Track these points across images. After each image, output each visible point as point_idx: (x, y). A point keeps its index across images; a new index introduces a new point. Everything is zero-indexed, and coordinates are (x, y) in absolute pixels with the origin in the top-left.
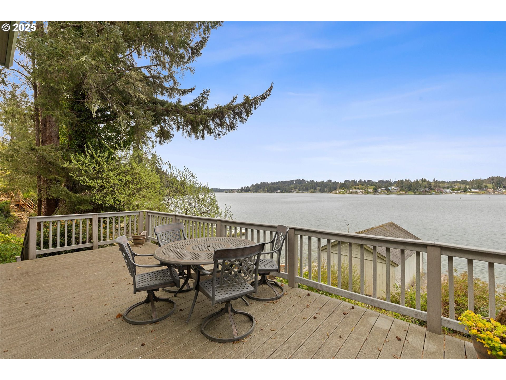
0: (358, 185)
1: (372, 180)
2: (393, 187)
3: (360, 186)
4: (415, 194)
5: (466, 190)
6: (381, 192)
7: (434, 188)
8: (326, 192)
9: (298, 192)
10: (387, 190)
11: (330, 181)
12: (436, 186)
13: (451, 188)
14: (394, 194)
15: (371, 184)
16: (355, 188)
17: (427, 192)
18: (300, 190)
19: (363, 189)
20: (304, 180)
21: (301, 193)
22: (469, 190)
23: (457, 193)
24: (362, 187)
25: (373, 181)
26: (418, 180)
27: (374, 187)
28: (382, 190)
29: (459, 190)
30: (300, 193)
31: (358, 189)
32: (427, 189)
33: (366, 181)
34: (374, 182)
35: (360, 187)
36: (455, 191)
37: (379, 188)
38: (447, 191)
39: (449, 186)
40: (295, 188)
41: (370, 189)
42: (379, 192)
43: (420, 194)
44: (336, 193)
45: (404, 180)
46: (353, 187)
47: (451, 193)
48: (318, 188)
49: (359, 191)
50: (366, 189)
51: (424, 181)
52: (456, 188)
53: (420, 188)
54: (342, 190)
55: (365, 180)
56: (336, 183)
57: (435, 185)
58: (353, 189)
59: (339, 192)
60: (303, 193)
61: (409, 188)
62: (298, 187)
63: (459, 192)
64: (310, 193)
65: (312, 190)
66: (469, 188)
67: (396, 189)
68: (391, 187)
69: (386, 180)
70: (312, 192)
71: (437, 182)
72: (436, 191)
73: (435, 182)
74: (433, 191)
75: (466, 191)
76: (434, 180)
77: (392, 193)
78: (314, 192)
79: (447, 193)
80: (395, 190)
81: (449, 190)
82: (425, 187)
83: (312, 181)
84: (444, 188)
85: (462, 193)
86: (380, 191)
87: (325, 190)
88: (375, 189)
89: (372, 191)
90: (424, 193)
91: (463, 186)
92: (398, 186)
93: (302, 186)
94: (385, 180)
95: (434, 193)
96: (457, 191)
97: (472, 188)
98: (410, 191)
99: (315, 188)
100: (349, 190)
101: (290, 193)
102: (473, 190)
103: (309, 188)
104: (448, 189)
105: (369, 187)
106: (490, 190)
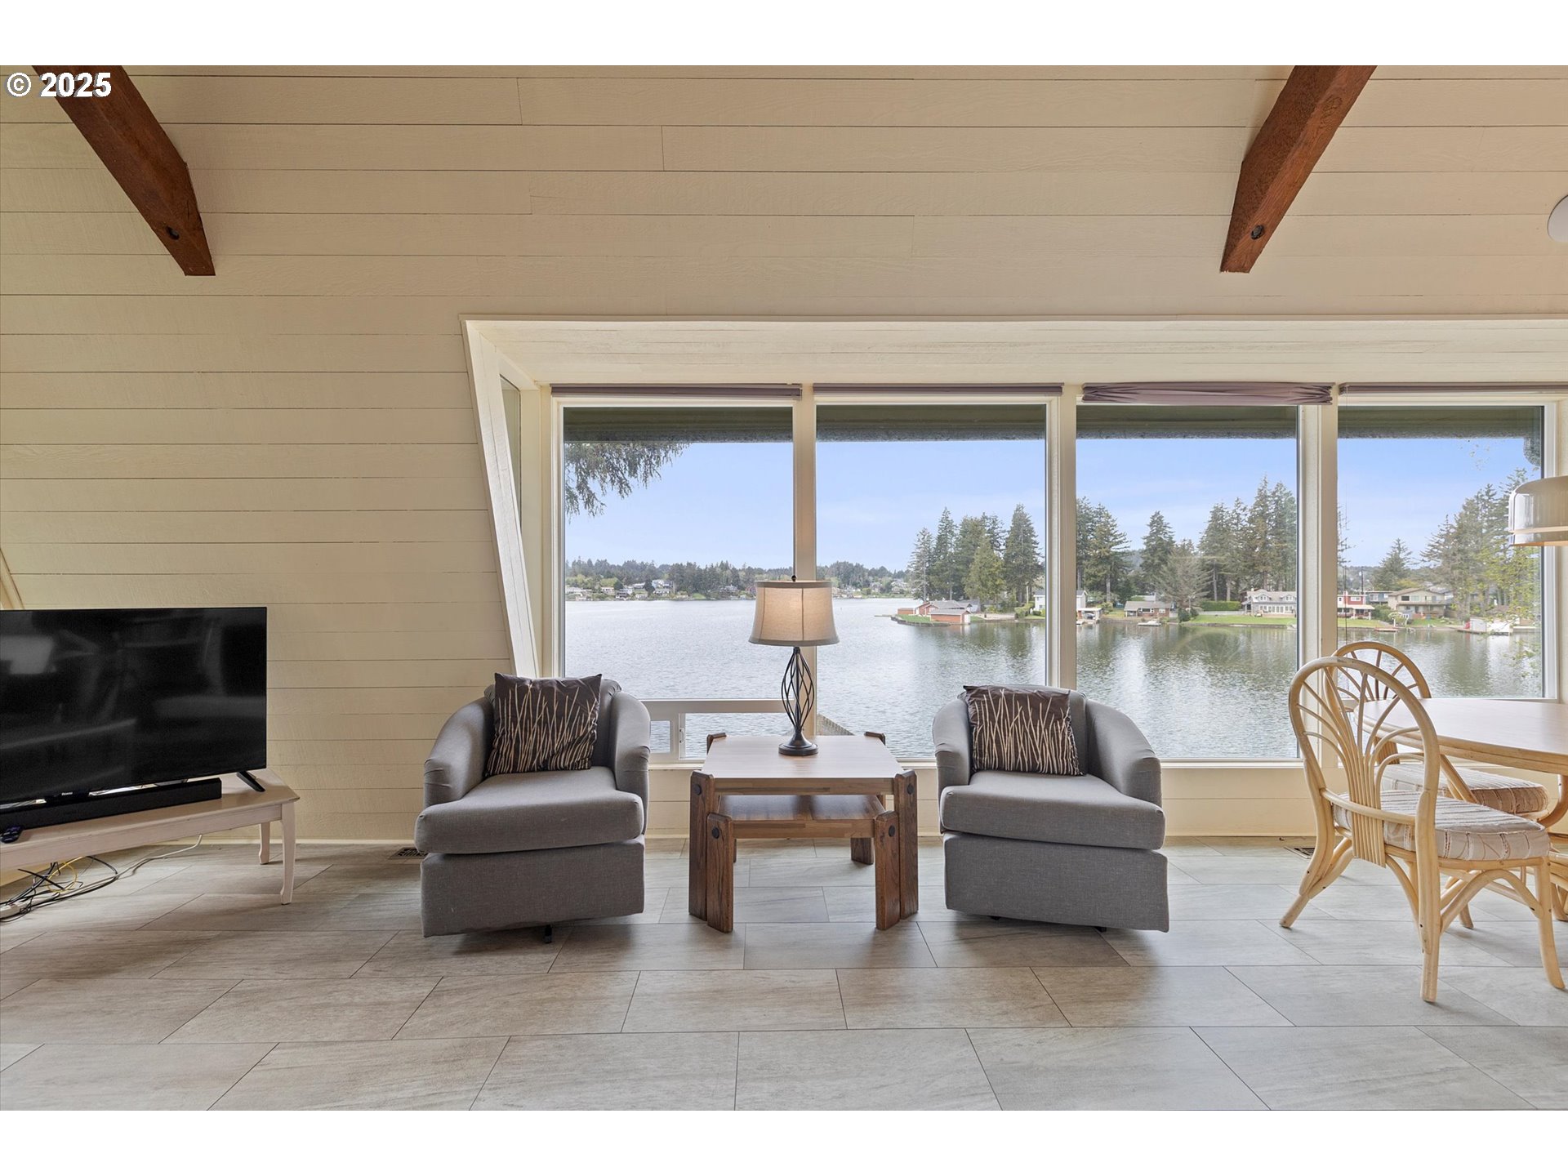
0: (576, 575)
1: (608, 561)
2: (661, 582)
3: (580, 577)
4: (708, 598)
6: (634, 594)
7: (745, 585)
10: (649, 588)
12: (748, 579)
14: (664, 599)
15: (608, 572)
16: (568, 583)
17: (732, 594)
19: (589, 585)
24: (586, 580)
25: (611, 564)
26: (714, 566)
27: (615, 580)
28: (635, 588)
32: (731, 588)
33: (594, 563)
34: (613, 566)
35: (579, 581)
37: (629, 582)
41: (606, 586)
42: (628, 595)
43: (718, 599)
45: (685, 564)
49: (578, 591)
50: (596, 587)
51: (724, 567)
53: (719, 584)
55: (590, 561)
61: (694, 586)
67: (667, 587)
68: (656, 581)
69: (642, 563)
71: (748, 571)
72: (749, 592)
73: (745, 571)
74: (742, 592)
76: (744, 566)
77: (658, 597)
80: (666, 590)
82: (727, 581)
84: (761, 585)
86: (630, 593)
88: (618, 587)
89: (611, 591)
90: (725, 596)
92: (673, 579)
94: (638, 562)
95: (744, 596)
98: (697, 591)
105: (604, 581)
106: (835, 590)
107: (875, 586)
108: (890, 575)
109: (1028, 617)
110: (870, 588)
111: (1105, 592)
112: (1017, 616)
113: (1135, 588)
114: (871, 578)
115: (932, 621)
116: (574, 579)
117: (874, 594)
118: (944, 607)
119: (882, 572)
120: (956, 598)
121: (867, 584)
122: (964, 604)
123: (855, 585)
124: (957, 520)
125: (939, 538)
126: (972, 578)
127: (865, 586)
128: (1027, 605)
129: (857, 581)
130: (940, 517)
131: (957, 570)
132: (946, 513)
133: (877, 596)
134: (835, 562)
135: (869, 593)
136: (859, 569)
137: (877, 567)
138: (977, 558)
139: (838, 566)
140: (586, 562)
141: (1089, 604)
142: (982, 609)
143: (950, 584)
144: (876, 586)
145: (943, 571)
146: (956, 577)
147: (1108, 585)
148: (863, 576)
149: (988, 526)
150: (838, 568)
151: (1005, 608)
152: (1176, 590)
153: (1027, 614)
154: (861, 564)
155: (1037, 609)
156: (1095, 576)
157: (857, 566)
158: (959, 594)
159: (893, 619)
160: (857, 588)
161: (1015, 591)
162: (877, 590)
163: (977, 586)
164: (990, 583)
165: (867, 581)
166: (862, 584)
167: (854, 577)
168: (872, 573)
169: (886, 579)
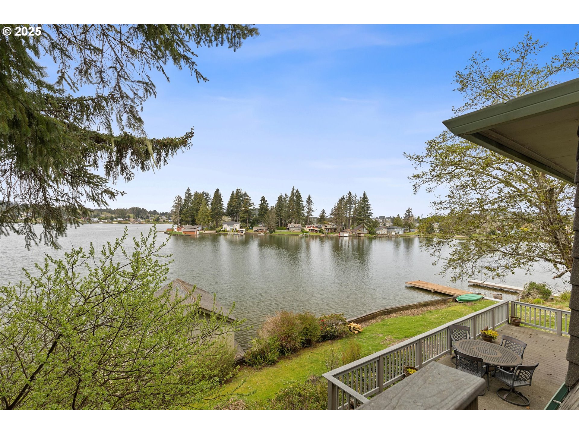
5: (112, 218)
13: (98, 217)
22: (115, 220)
23: (104, 222)
29: (106, 219)
36: (102, 220)
38: (94, 220)
39: (96, 214)
47: (98, 222)
63: (106, 221)
66: (115, 218)
72: (83, 220)
75: (113, 220)
79: (94, 222)
81: (96, 219)
84: (91, 217)
85: (109, 222)
91: (109, 215)
97: (118, 217)
102: (118, 219)
104: (95, 217)
106: (132, 220)
107: (151, 219)
108: (158, 214)
109: (221, 232)
110: (149, 219)
111: (246, 223)
112: (216, 232)
113: (256, 222)
114: (149, 215)
115: (183, 234)
117: (151, 222)
118: (187, 228)
119: (155, 212)
120: (192, 224)
121: (148, 217)
122: (196, 227)
123: (142, 218)
124: (193, 192)
125: (185, 200)
126: (199, 217)
127: (146, 218)
128: (220, 228)
129: (143, 216)
130: (186, 191)
131: (193, 213)
132: (188, 190)
133: (153, 223)
134: (132, 207)
135: (148, 222)
136: (144, 211)
137: (152, 210)
138: (201, 209)
139: (133, 209)
141: (241, 227)
142: (203, 229)
143: (190, 219)
144: (152, 218)
145: (187, 214)
146: (192, 216)
147: (248, 221)
148: (146, 214)
149: (205, 196)
150: (133, 210)
151: (212, 228)
152: (269, 223)
153: (220, 231)
154: (145, 209)
155: (223, 229)
156: (243, 217)
157: (143, 209)
158: (194, 223)
159: (165, 233)
160: (143, 219)
161: (215, 222)
163: (201, 220)
164: (206, 219)
165: (148, 216)
166: (145, 217)
167: (141, 214)
168: (150, 213)
169: (157, 216)
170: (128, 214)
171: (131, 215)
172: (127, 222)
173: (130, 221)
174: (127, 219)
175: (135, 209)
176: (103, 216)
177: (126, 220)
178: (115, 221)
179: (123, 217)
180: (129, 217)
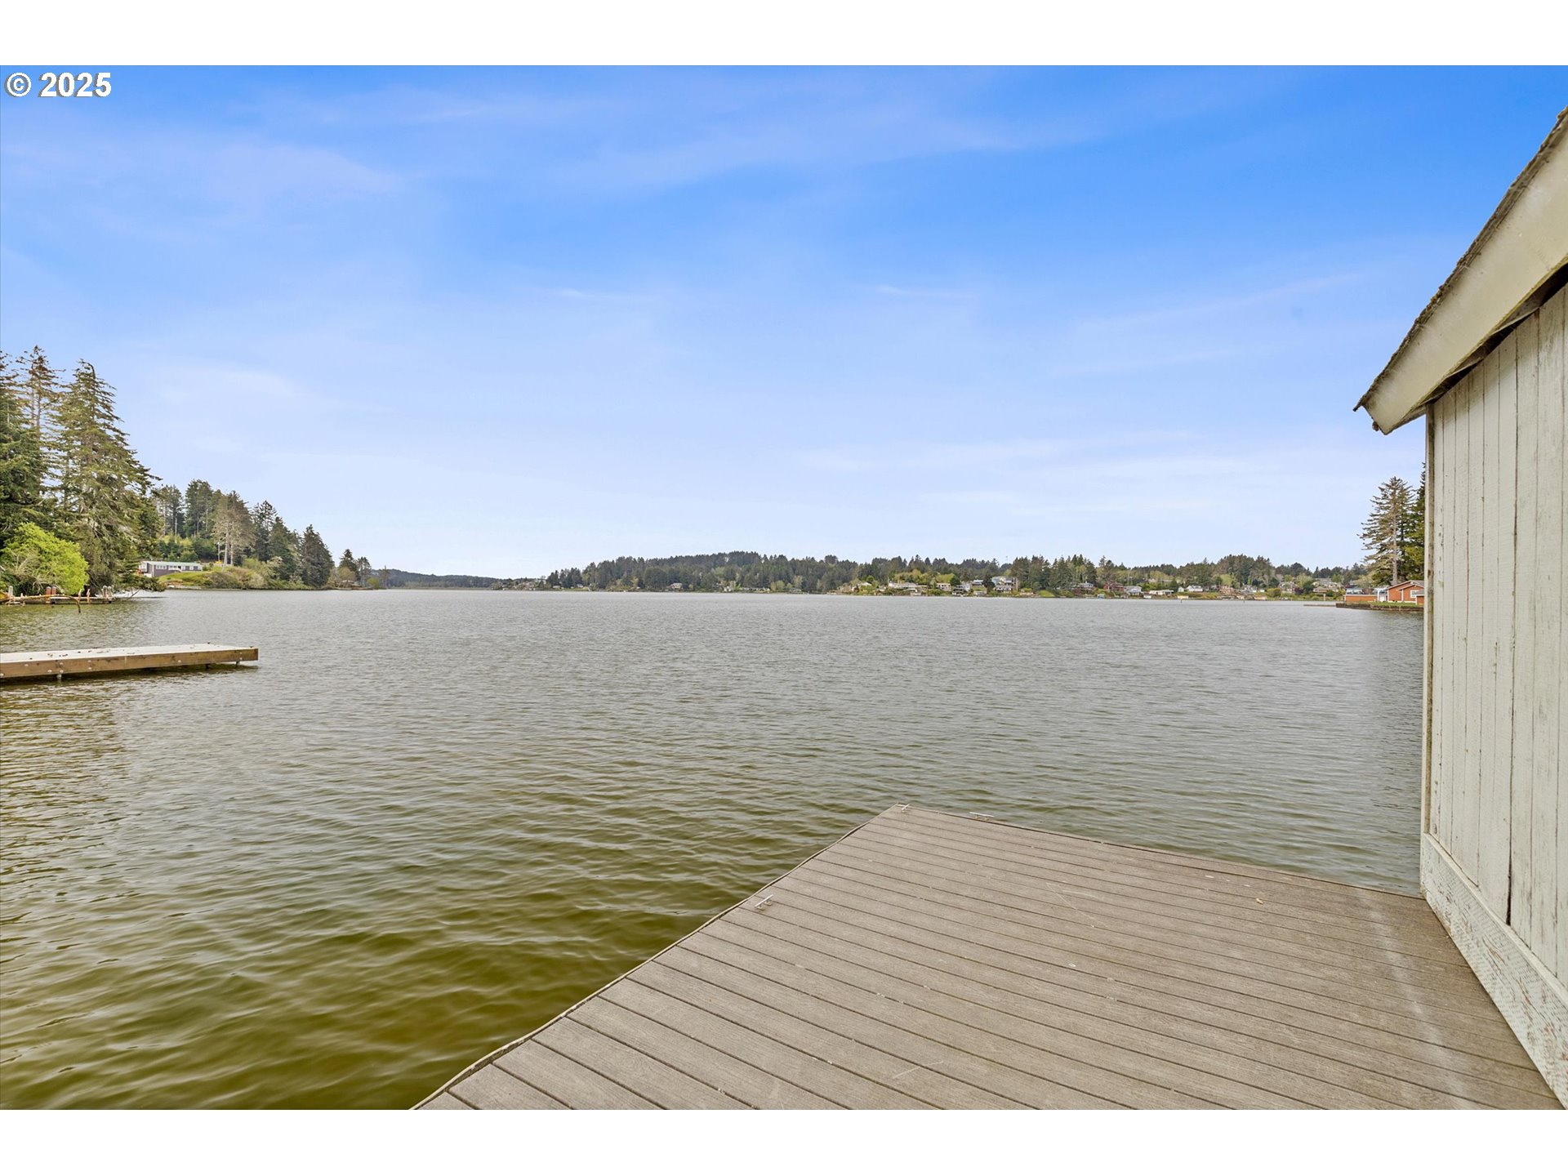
0: (911, 571)
1: (947, 560)
2: (1002, 579)
3: (916, 573)
4: (1057, 595)
5: (1174, 587)
6: (972, 591)
7: (1103, 582)
8: (820, 592)
9: (736, 591)
10: (989, 584)
11: (831, 559)
12: (1108, 576)
13: (1142, 584)
14: (1005, 596)
15: (945, 569)
16: (902, 578)
17: (1087, 592)
18: (741, 583)
19: (925, 581)
20: (756, 554)
21: (747, 592)
22: (1181, 590)
23: (1156, 596)
24: (921, 576)
25: (949, 563)
26: (1065, 559)
27: (952, 576)
28: (973, 585)
29: (1159, 588)
30: (743, 591)
31: (911, 581)
32: (1086, 585)
33: (932, 562)
34: (952, 565)
35: (915, 577)
36: (1151, 592)
37: (967, 579)
38: (1132, 590)
39: (1136, 576)
40: (729, 577)
41: (942, 582)
42: (965, 591)
43: (1069, 596)
44: (850, 593)
45: (1030, 558)
46: (897, 576)
47: (1141, 596)
48: (798, 580)
49: (912, 586)
50: (932, 583)
51: (1078, 561)
52: (1153, 584)
53: (1070, 580)
54: (866, 584)
55: (927, 559)
56: (848, 565)
57: (1107, 574)
58: (895, 581)
59: (857, 589)
60: (751, 591)
61: (1042, 581)
62: (738, 576)
63: (1161, 593)
64: (772, 592)
65: (781, 583)
66: (1182, 585)
67: (1009, 584)
68: (997, 578)
69: (983, 561)
70: (778, 590)
71: (1109, 566)
72: (1108, 590)
73: (1105, 567)
74: (1100, 590)
75: (1176, 591)
76: (1102, 560)
77: (999, 593)
78: (786, 591)
79: (1132, 596)
80: (1007, 586)
81: (1137, 589)
82: (1081, 579)
83: (781, 556)
84: (1124, 583)
85: (1167, 596)
86: (967, 589)
87: (819, 584)
88: (955, 583)
89: (947, 587)
90: (1080, 593)
91: (1168, 580)
92: (1015, 575)
93: (748, 570)
94: (979, 560)
95: (1103, 595)
96: (1154, 592)
97: (1189, 583)
98: (1044, 589)
99: (788, 580)
100: (886, 585)
101: (712, 591)
102: (1191, 589)
103: (771, 578)
104: (1135, 585)
105: (940, 576)
106: (1227, 589)
107: (1286, 586)
108: (1308, 573)
110: (1280, 587)
114: (1280, 577)
116: (910, 574)
117: (1286, 595)
119: (1297, 569)
121: (1275, 583)
123: (1256, 584)
127: (1271, 586)
129: (1260, 579)
133: (1290, 597)
134: (1227, 555)
135: (1277, 595)
136: (1262, 563)
137: (1289, 563)
139: (1231, 560)
140: (924, 560)
144: (1288, 586)
148: (1269, 574)
150: (1232, 564)
154: (1266, 558)
157: (1260, 560)
160: (1258, 588)
162: (1290, 591)
165: (1274, 580)
166: (1266, 582)
167: (1256, 575)
168: (1282, 570)
169: (1303, 579)
170: (1215, 575)
171: (1225, 578)
172: (1213, 594)
173: (1222, 593)
174: (1215, 587)
175: (1237, 562)
176: (1152, 581)
177: (1212, 590)
178: (1182, 594)
179: (1204, 583)
180: (1219, 582)
